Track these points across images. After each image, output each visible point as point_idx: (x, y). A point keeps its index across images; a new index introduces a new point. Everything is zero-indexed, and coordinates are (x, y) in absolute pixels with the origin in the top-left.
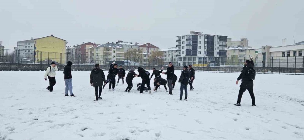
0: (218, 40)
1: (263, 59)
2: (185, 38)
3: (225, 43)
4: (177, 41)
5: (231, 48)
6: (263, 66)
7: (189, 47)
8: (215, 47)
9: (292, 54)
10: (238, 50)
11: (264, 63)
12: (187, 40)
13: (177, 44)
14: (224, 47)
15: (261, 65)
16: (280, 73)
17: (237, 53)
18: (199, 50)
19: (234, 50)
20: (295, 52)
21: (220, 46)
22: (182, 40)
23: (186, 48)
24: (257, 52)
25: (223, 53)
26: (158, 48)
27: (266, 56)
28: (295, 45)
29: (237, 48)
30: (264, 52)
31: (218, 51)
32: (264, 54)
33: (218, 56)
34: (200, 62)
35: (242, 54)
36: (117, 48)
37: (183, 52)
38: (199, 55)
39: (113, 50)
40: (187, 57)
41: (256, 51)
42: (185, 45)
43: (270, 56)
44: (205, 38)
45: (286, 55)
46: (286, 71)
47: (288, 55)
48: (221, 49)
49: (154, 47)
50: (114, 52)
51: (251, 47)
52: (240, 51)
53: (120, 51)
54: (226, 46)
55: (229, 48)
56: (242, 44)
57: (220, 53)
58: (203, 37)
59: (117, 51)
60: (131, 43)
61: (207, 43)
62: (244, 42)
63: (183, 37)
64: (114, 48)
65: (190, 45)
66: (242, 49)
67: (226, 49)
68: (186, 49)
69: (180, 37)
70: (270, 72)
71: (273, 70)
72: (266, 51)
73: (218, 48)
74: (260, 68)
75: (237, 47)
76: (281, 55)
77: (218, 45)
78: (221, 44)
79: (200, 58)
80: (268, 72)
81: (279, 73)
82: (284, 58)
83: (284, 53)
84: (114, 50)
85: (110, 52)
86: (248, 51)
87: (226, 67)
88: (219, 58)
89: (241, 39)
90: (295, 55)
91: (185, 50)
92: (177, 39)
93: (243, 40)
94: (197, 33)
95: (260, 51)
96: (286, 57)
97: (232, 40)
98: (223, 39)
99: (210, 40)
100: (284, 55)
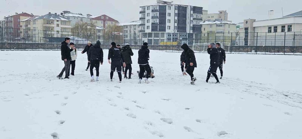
0: (192, 12)
1: (245, 35)
2: (151, 8)
3: (200, 16)
4: (140, 12)
5: (207, 23)
6: (245, 44)
7: (155, 20)
8: (188, 21)
9: (279, 29)
10: (215, 25)
11: (246, 40)
12: (153, 11)
13: (140, 16)
14: (198, 21)
15: (242, 43)
16: (266, 53)
17: (214, 29)
18: (167, 24)
19: (211, 25)
20: (283, 27)
21: (194, 19)
22: (147, 12)
23: (151, 21)
24: (238, 27)
25: (197, 29)
26: (117, 22)
27: (249, 31)
28: (284, 18)
29: (214, 23)
30: (247, 27)
31: (192, 25)
32: (246, 29)
33: (191, 32)
34: (169, 39)
35: (220, 29)
36: (61, 21)
37: (148, 27)
38: (167, 31)
39: (56, 23)
40: (153, 32)
41: (237, 25)
42: (150, 18)
43: (253, 31)
44: (175, 9)
45: (273, 30)
46: (272, 51)
47: (276, 31)
48: (195, 23)
49: (111, 19)
50: (58, 25)
51: (231, 22)
52: (217, 25)
53: (66, 25)
54: (201, 19)
55: (204, 22)
56: (220, 17)
57: (194, 28)
58: (173, 8)
59: (61, 24)
60: (81, 15)
61: (178, 15)
62: (223, 14)
63: (148, 7)
64: (57, 21)
65: (157, 17)
66: (220, 23)
67: (201, 23)
68: (152, 23)
69: (144, 8)
70: (253, 51)
71: (258, 49)
72: (248, 25)
73: (191, 21)
74: (242, 47)
75: (214, 21)
76: (267, 31)
77: (192, 19)
78: (195, 17)
79: (169, 35)
80: (251, 52)
81: (264, 53)
82: (270, 34)
83: (270, 28)
84: (58, 23)
85: (52, 25)
86: (227, 25)
87: (200, 46)
88: (192, 34)
89: (219, 11)
90: (283, 30)
91: (150, 24)
92: (141, 10)
93: (221, 13)
94: (165, 3)
95: (242, 26)
96: (273, 34)
97: (208, 13)
98: (197, 10)
99: (182, 11)
100: (270, 31)
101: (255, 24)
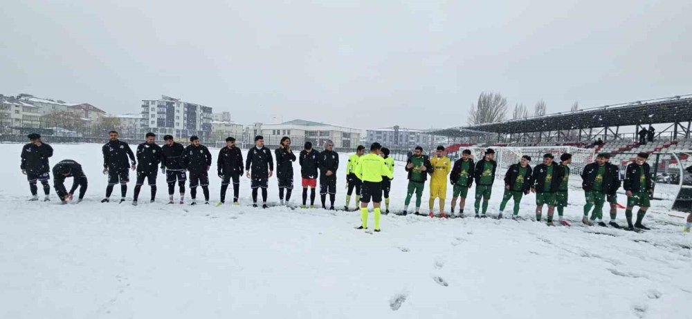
0: (202, 111)
2: (156, 104)
3: (209, 115)
4: (143, 106)
5: (215, 122)
7: (161, 115)
8: (198, 119)
10: (224, 125)
12: (158, 106)
13: (143, 109)
14: (208, 120)
17: (223, 128)
18: (176, 121)
19: (220, 125)
20: (284, 131)
21: (203, 118)
22: (151, 106)
23: (157, 116)
24: (248, 128)
25: (207, 127)
28: (283, 124)
30: (255, 128)
31: (202, 123)
32: (255, 131)
33: (201, 130)
34: (178, 136)
35: (228, 129)
36: (24, 107)
37: (153, 122)
38: (176, 127)
39: (13, 108)
40: (159, 128)
42: (155, 113)
44: (185, 107)
45: (276, 133)
47: (279, 133)
48: (205, 121)
50: (17, 112)
52: (226, 125)
53: (30, 112)
54: (210, 119)
55: (213, 121)
57: (204, 126)
58: (182, 105)
59: (23, 111)
60: (52, 101)
61: (188, 113)
62: (226, 115)
63: (153, 102)
64: (16, 106)
65: (164, 113)
66: (229, 123)
67: (211, 122)
68: (158, 119)
69: (148, 102)
72: (257, 128)
73: (201, 120)
75: (223, 121)
76: (272, 133)
77: (201, 117)
78: (205, 116)
79: (178, 131)
82: (274, 136)
83: (274, 131)
84: (17, 108)
85: (8, 111)
86: (235, 126)
88: (202, 132)
91: (155, 120)
92: (143, 103)
93: (224, 113)
94: (172, 99)
95: (251, 127)
97: (217, 112)
98: (207, 110)
99: (191, 109)
100: (274, 134)
101: (262, 128)
